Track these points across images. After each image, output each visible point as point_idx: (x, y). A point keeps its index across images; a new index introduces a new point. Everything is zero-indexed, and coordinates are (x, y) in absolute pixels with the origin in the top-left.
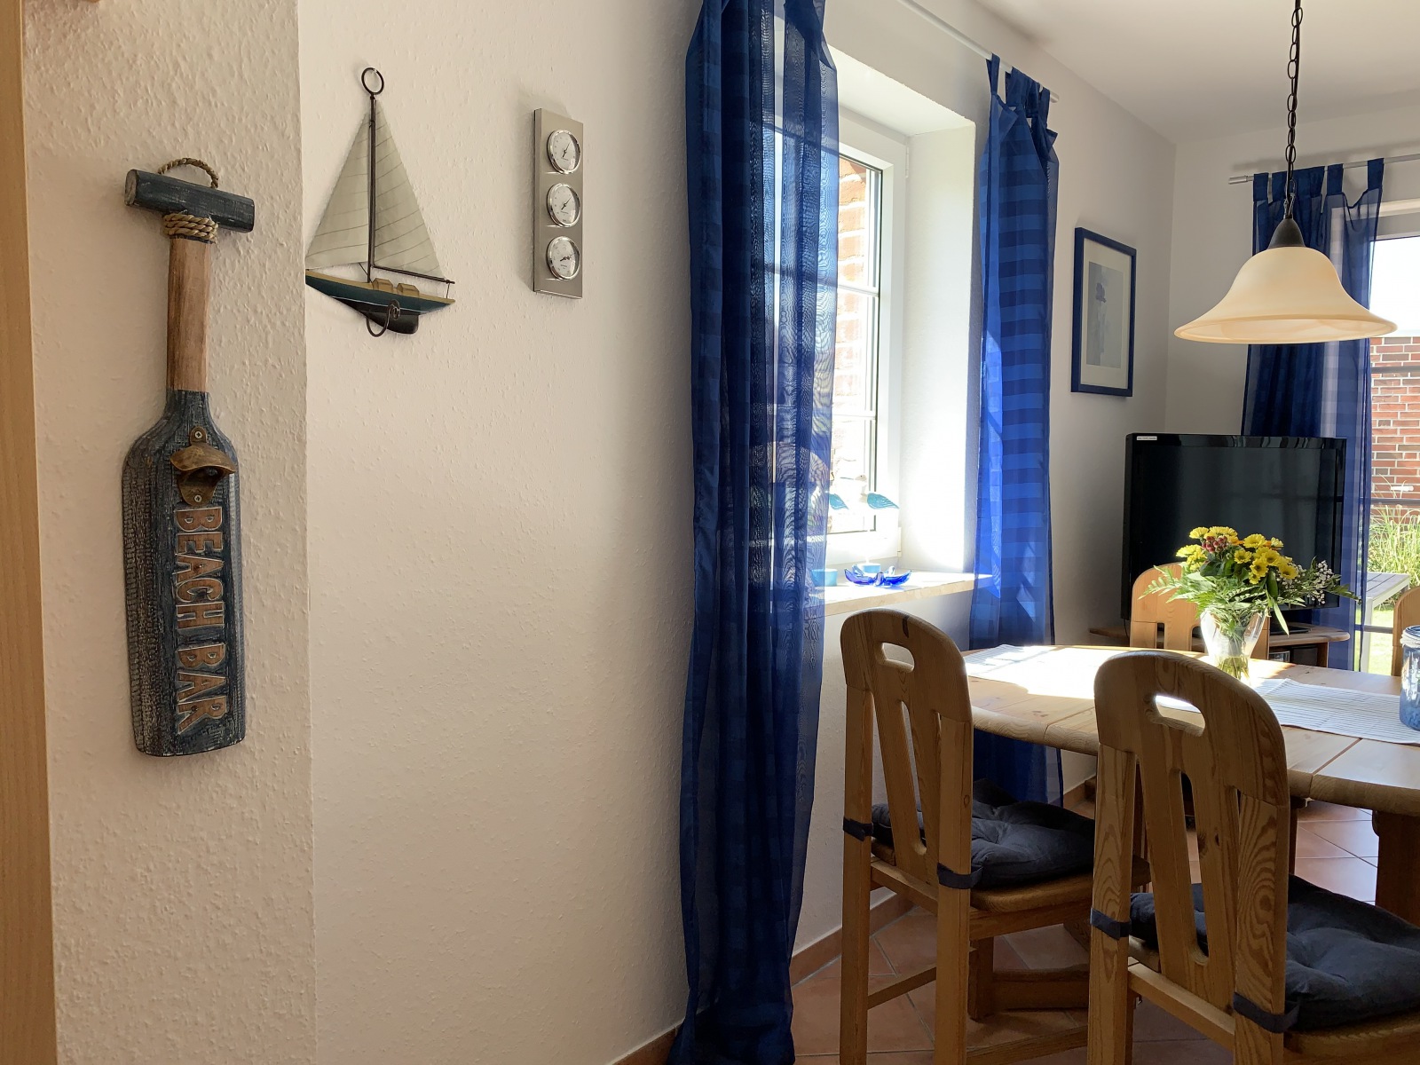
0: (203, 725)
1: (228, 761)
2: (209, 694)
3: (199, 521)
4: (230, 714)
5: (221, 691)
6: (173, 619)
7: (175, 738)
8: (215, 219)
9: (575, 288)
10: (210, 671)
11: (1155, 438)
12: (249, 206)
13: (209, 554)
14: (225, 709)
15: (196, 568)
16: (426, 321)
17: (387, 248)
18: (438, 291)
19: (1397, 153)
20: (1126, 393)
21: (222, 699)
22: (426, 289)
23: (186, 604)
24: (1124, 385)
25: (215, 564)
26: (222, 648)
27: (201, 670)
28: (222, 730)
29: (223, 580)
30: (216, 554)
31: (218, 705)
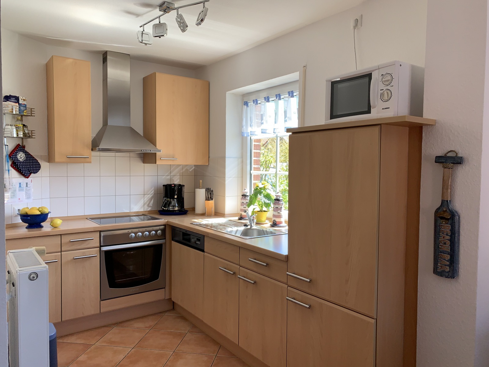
0: (443, 271)
1: (452, 282)
2: (445, 265)
3: (446, 228)
5: (448, 265)
6: (438, 247)
7: (439, 272)
8: (454, 163)
10: (445, 260)
12: (462, 159)
14: (448, 270)
15: (444, 237)
23: (441, 244)
25: (448, 237)
28: (447, 274)
29: (450, 241)
30: (448, 235)
31: (447, 268)
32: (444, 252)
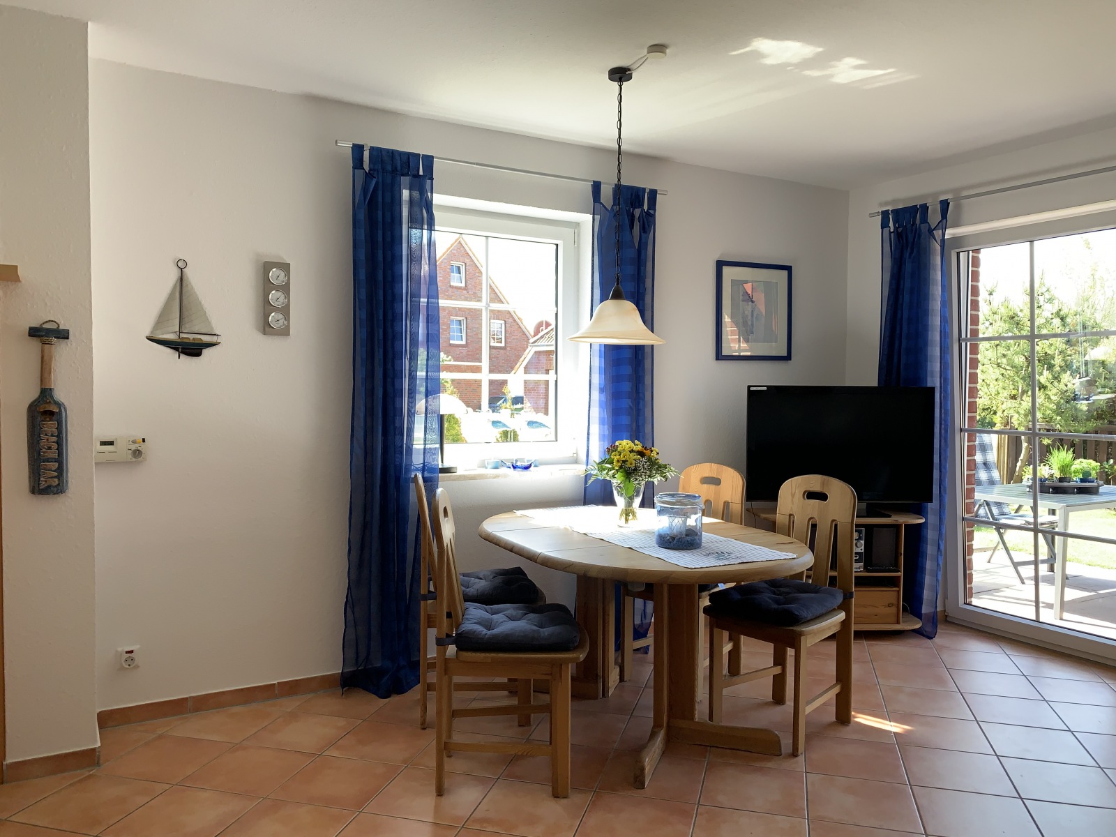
0: (49, 487)
1: (60, 499)
2: (52, 478)
3: (50, 426)
4: (59, 484)
5: (55, 477)
6: (39, 454)
7: (39, 489)
8: (55, 338)
9: (285, 332)
10: (51, 470)
11: (765, 388)
12: (67, 332)
13: (52, 436)
14: (57, 482)
15: (47, 440)
16: (206, 352)
17: (187, 326)
18: (214, 339)
19: (965, 193)
20: (788, 357)
21: (56, 480)
22: (206, 339)
23: (44, 450)
24: (785, 354)
25: (55, 439)
26: (56, 464)
27: (49, 470)
28: (55, 489)
29: (57, 443)
30: (54, 436)
31: (55, 482)
32: (48, 460)
